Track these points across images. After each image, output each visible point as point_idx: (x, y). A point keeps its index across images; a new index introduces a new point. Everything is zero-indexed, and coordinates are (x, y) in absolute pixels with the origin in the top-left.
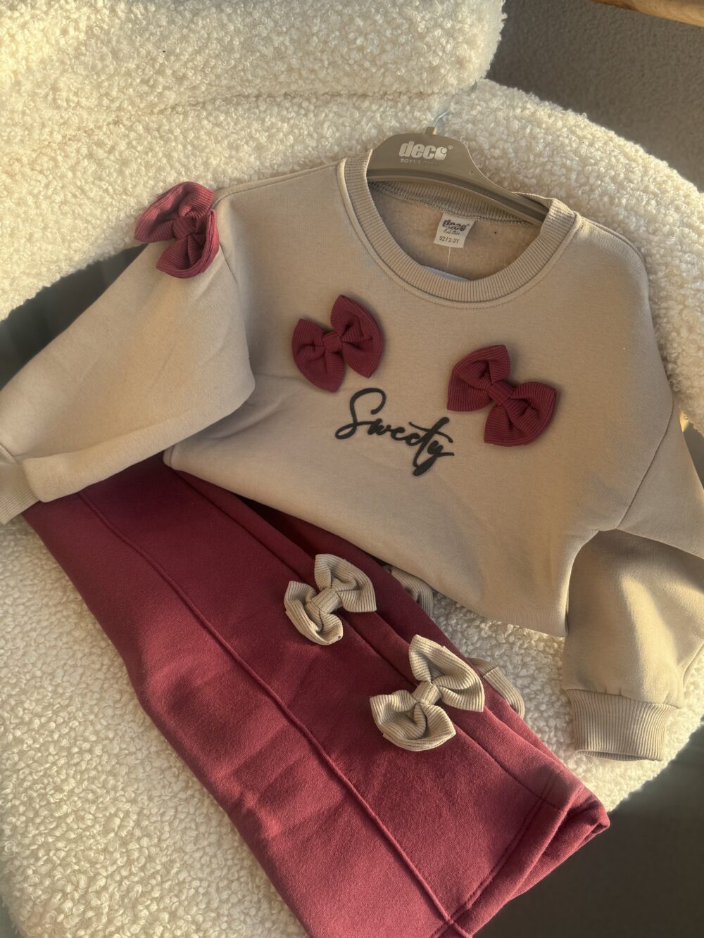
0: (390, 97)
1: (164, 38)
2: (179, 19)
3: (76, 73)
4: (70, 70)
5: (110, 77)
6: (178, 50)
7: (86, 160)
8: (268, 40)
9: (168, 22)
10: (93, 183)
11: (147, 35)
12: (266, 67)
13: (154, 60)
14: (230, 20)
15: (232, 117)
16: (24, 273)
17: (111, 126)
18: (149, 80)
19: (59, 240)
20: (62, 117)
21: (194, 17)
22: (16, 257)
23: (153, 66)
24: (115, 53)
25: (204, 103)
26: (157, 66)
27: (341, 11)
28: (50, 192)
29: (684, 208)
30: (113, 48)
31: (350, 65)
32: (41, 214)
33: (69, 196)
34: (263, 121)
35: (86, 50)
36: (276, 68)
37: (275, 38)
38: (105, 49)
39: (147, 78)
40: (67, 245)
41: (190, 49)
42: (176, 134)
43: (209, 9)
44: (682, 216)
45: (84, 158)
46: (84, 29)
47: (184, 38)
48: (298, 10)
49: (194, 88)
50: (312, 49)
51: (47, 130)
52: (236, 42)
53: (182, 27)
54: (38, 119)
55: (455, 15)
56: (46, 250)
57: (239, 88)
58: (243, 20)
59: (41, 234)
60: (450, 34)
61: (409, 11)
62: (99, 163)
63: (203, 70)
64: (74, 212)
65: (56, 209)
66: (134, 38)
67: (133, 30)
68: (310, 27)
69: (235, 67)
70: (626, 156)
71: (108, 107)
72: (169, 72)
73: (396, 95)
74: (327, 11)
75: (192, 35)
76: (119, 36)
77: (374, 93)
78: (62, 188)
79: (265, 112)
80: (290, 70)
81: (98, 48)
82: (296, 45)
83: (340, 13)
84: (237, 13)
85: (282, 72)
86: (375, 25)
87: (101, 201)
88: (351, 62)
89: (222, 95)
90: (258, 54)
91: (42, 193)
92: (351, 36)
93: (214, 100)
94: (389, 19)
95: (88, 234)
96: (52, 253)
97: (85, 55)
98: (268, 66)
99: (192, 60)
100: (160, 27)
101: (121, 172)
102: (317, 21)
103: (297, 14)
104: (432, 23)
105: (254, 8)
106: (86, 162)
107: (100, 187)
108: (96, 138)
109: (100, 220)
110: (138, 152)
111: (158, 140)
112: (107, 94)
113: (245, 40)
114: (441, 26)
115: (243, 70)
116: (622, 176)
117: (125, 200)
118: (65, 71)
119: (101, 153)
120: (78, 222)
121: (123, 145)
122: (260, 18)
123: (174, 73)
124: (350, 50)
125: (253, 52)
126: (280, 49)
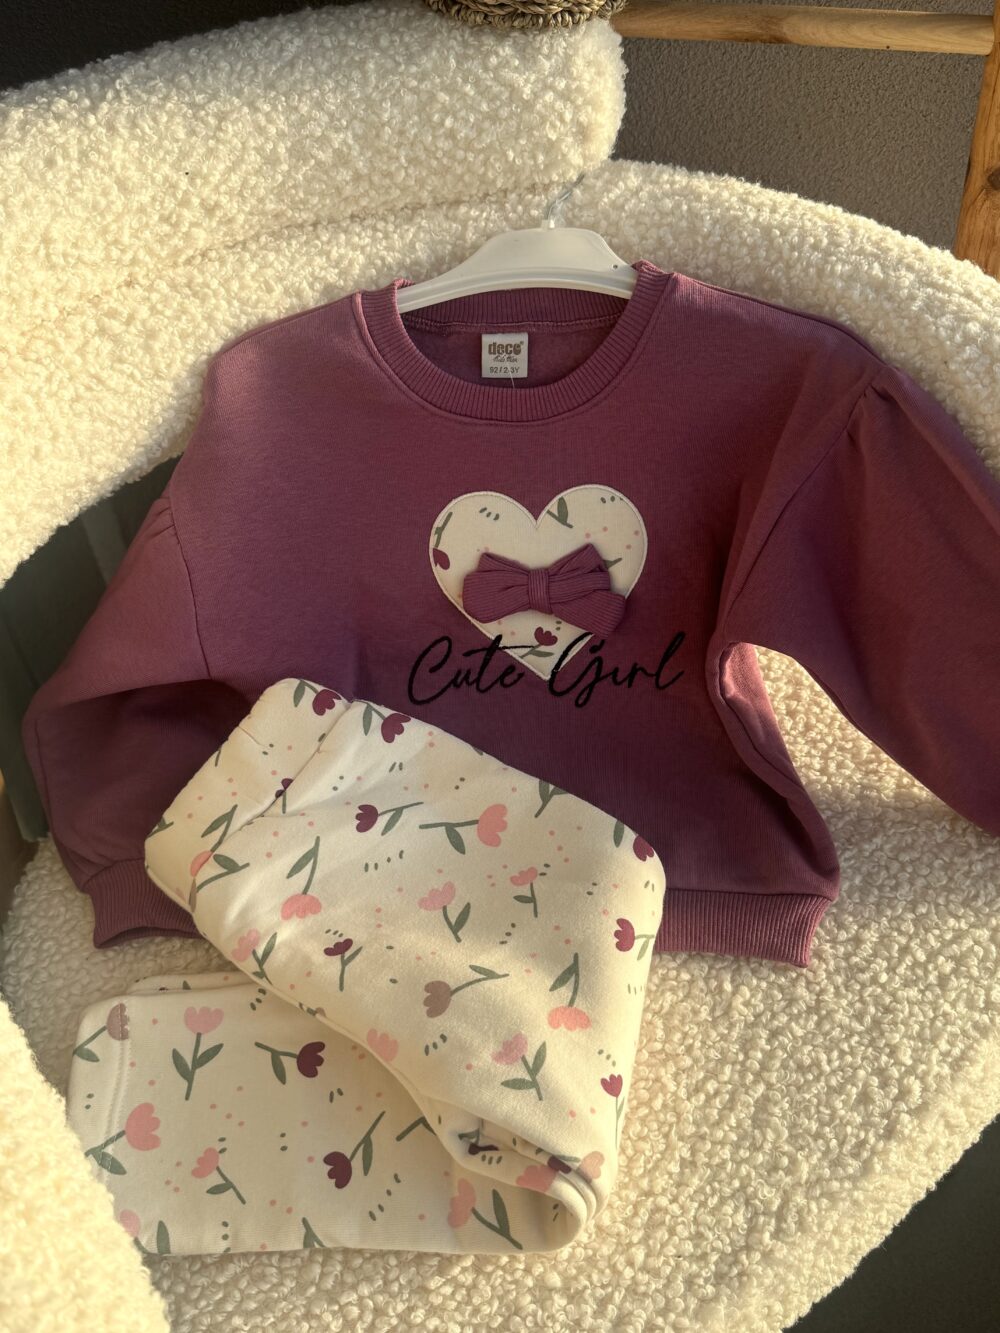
0: (493, 199)
1: (184, 155)
2: (201, 129)
3: (73, 216)
4: (64, 213)
5: (119, 217)
6: (205, 170)
7: (97, 338)
8: (323, 141)
9: (187, 134)
10: (112, 368)
11: (161, 153)
12: (325, 178)
13: (174, 187)
14: (270, 121)
15: (285, 256)
16: (34, 505)
17: (124, 289)
18: (170, 217)
19: (76, 452)
20: (59, 280)
21: (220, 122)
22: (20, 483)
23: (174, 195)
24: (122, 185)
25: (244, 243)
26: (179, 195)
27: (417, 87)
28: (54, 387)
29: (917, 265)
30: (118, 178)
31: (437, 159)
32: (47, 419)
33: (82, 390)
34: (328, 254)
35: (83, 183)
36: (339, 178)
37: (333, 136)
38: (107, 180)
39: (167, 213)
40: (86, 459)
41: (222, 167)
42: (213, 287)
43: (240, 109)
44: (917, 276)
45: (93, 336)
46: (76, 156)
47: (211, 153)
48: (358, 96)
49: (231, 221)
50: (384, 144)
51: (40, 301)
52: (282, 150)
53: (207, 138)
54: (29, 286)
55: (568, 71)
56: (60, 469)
57: (290, 213)
58: (287, 119)
59: (50, 447)
60: (565, 96)
61: (507, 74)
62: (116, 339)
63: (240, 194)
64: (91, 410)
65: (66, 409)
66: (144, 160)
67: (140, 150)
68: (379, 116)
69: (283, 183)
70: (822, 217)
71: (119, 261)
72: (196, 201)
73: (501, 195)
74: (398, 91)
75: (221, 147)
76: (124, 161)
77: (471, 196)
78: (71, 379)
79: (329, 242)
80: (357, 177)
81: (97, 179)
82: (361, 142)
83: (415, 91)
84: (277, 110)
85: (347, 183)
86: (465, 100)
87: (127, 391)
88: (439, 154)
89: (269, 228)
90: (313, 162)
91: (45, 389)
92: (436, 117)
93: (256, 237)
94: (482, 89)
95: (114, 441)
96: (68, 473)
97: (81, 190)
98: (328, 176)
99: (225, 181)
100: (177, 141)
101: (148, 349)
102: (387, 105)
103: (358, 100)
104: (540, 86)
105: (300, 100)
106: (96, 341)
107: (122, 372)
108: (106, 307)
109: (128, 418)
110: (168, 318)
111: (192, 298)
112: (116, 242)
113: (293, 145)
114: (552, 88)
115: (295, 187)
116: (825, 241)
117: (158, 386)
118: (58, 214)
119: (116, 326)
120: (99, 424)
121: (144, 312)
122: (309, 112)
123: (203, 204)
124: (435, 137)
125: (305, 161)
126: (342, 151)
